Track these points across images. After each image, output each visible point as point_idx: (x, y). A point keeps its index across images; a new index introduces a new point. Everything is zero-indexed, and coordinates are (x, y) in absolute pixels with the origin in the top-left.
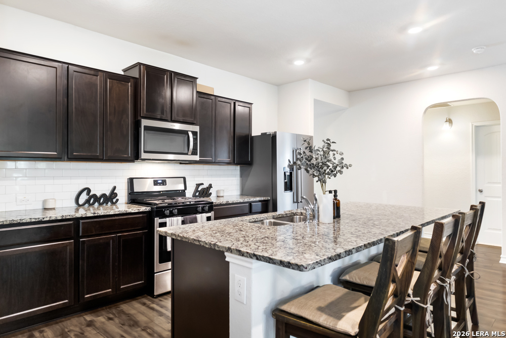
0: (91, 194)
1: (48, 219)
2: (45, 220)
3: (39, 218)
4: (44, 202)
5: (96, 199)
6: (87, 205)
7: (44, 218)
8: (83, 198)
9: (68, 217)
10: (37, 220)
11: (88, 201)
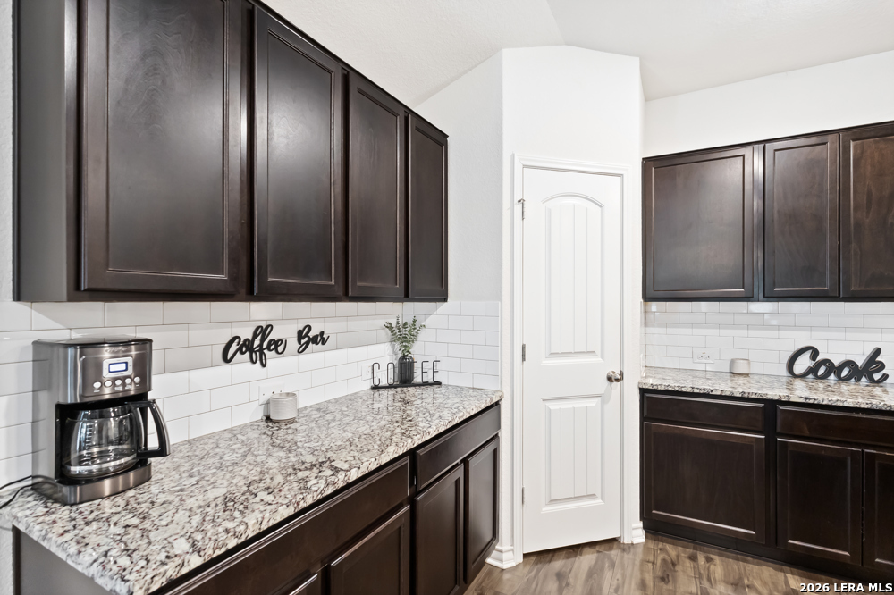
0: (819, 358)
1: (718, 393)
2: (714, 393)
3: (704, 389)
4: (732, 362)
5: (832, 368)
6: (810, 376)
7: (712, 391)
8: (803, 363)
9: (754, 396)
10: (702, 392)
11: (812, 371)
